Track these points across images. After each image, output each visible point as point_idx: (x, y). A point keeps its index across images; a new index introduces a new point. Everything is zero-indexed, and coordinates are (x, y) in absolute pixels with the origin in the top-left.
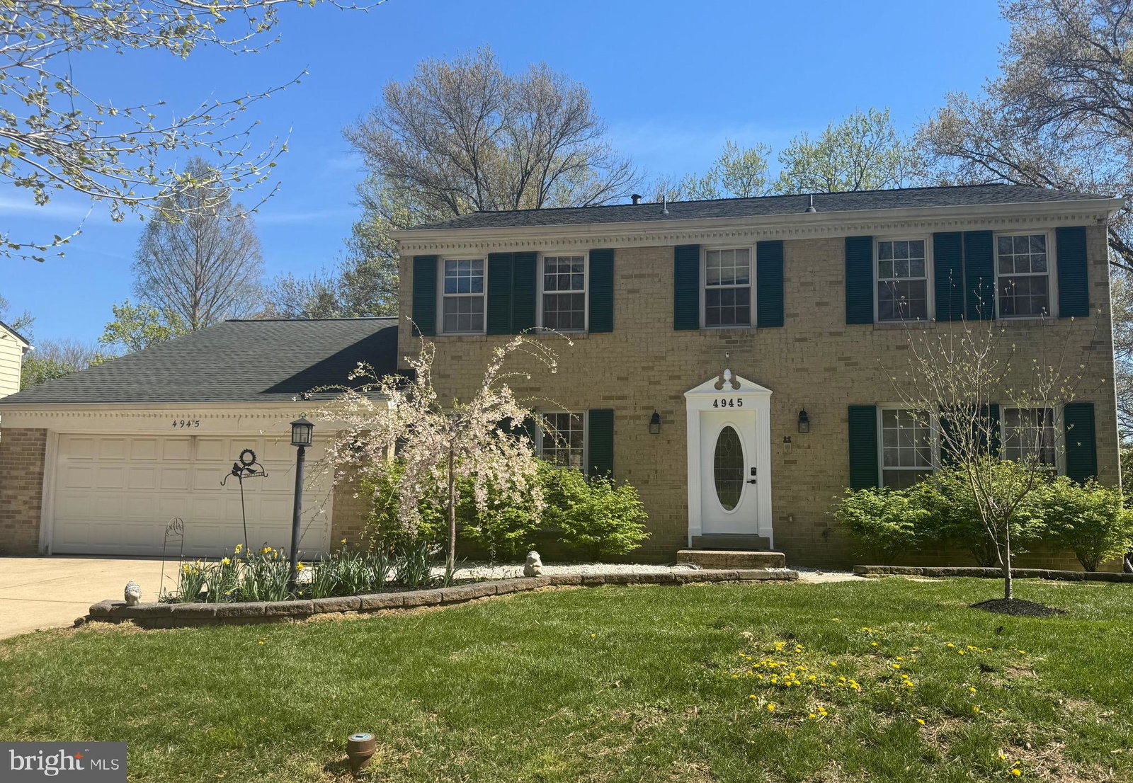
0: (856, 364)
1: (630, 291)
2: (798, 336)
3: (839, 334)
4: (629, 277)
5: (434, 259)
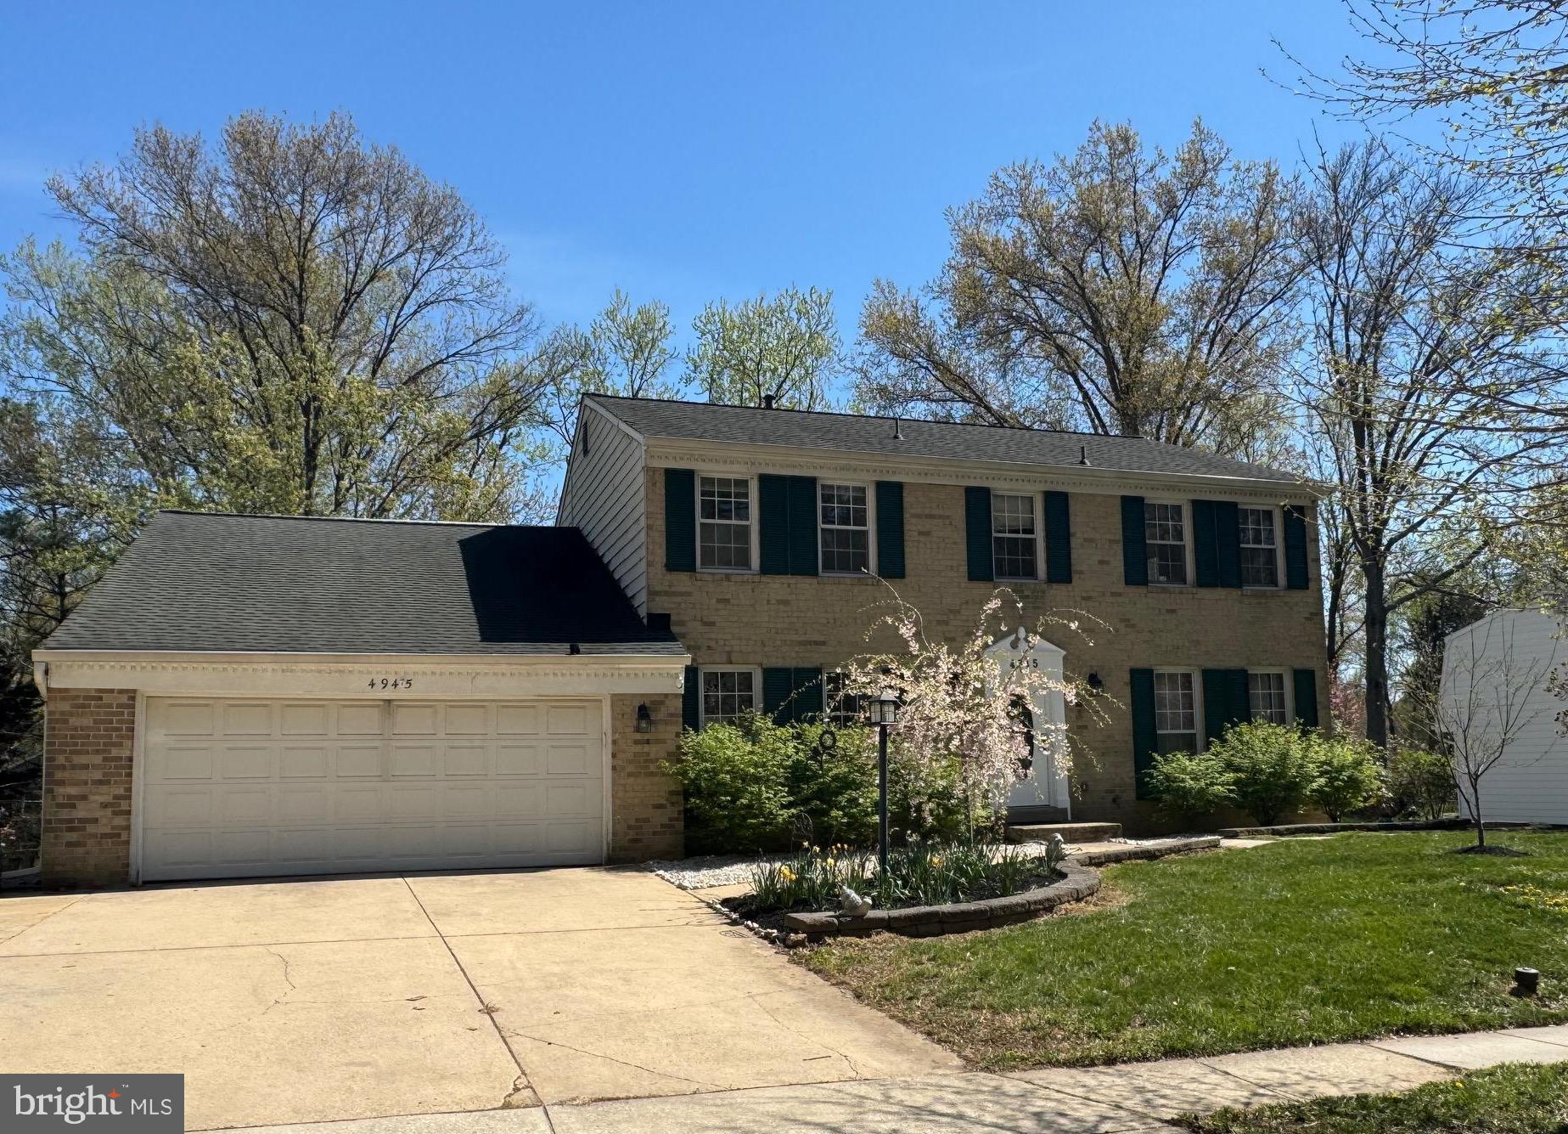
0: (1133, 626)
1: (921, 533)
2: (1084, 595)
3: (1120, 595)
4: (918, 516)
5: (689, 474)
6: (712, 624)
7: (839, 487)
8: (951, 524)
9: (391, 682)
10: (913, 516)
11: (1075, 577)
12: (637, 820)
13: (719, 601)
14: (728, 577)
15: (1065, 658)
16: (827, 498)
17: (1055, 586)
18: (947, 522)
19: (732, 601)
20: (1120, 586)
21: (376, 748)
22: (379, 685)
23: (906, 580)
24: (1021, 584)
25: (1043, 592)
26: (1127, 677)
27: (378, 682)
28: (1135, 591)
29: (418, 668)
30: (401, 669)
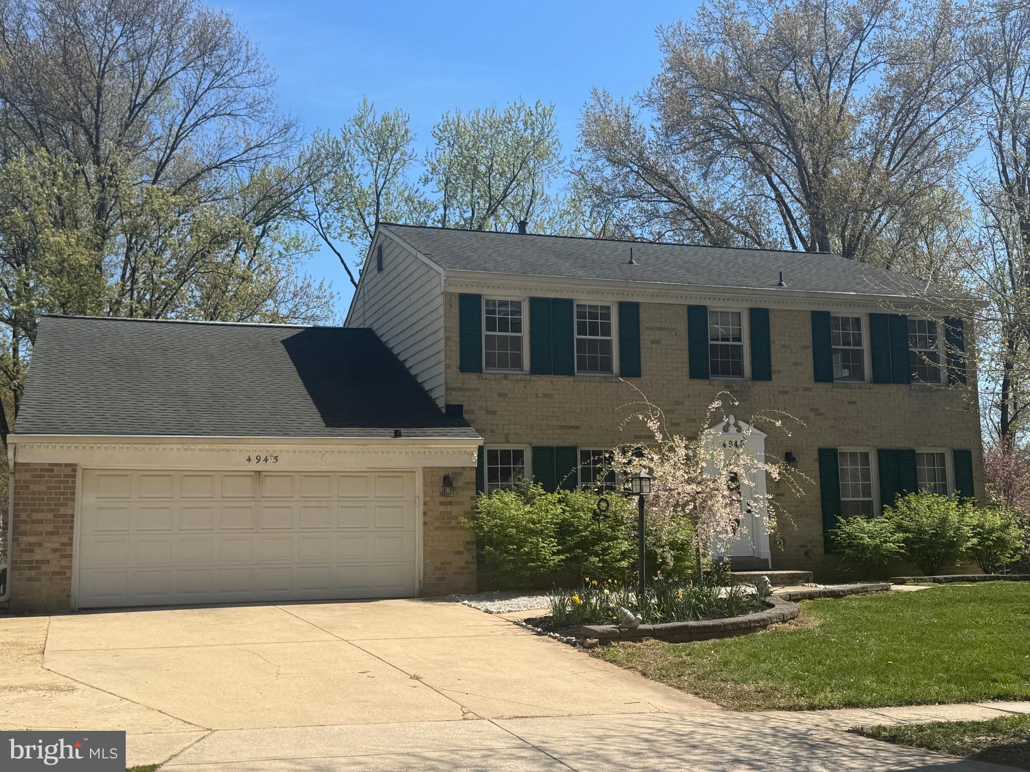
0: (821, 414)
1: (653, 342)
2: (781, 389)
3: (809, 389)
4: (652, 329)
5: (477, 298)
6: (494, 413)
7: (590, 307)
8: (676, 335)
9: (263, 458)
10: (647, 328)
11: (774, 376)
12: (442, 563)
13: (499, 395)
14: (506, 377)
15: (766, 439)
16: (581, 315)
17: (758, 383)
18: (674, 333)
19: (509, 395)
20: (811, 383)
21: (250, 507)
22: (254, 460)
23: (642, 378)
24: (731, 381)
25: (749, 387)
26: (816, 455)
27: (253, 458)
28: (822, 387)
29: (281, 447)
30: (270, 448)
